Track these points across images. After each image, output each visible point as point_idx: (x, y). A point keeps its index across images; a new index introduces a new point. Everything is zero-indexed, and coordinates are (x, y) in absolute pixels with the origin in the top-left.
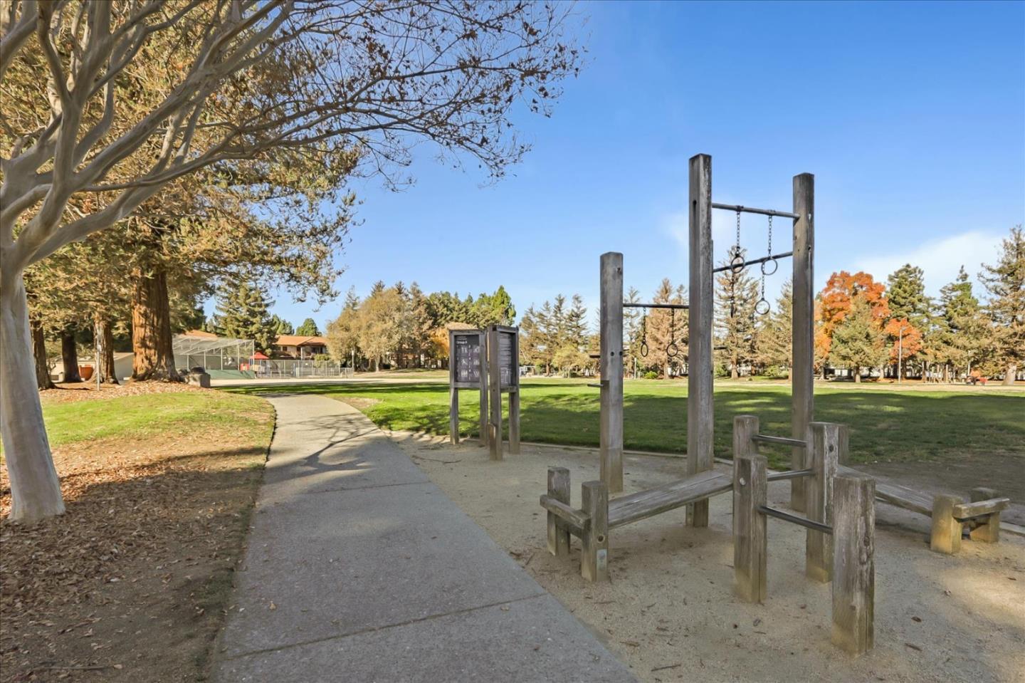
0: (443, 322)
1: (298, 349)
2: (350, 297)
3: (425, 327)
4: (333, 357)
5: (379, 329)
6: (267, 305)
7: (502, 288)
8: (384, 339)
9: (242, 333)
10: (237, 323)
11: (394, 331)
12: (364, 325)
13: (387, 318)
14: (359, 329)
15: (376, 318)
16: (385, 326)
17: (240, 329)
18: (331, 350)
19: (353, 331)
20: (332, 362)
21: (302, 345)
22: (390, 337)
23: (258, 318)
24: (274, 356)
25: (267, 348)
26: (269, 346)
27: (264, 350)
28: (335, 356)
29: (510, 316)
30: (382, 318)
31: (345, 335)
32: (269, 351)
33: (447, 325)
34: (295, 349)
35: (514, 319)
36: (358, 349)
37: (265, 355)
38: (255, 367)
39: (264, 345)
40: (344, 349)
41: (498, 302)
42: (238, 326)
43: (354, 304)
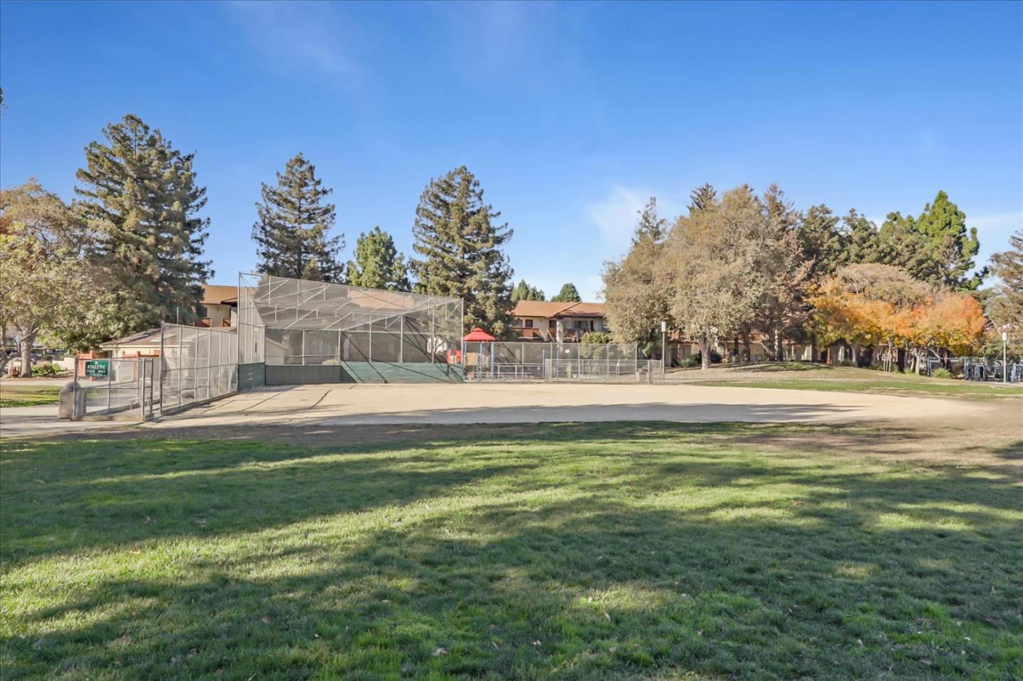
0: (833, 265)
1: (552, 324)
2: (646, 219)
3: (800, 274)
4: (617, 338)
5: (716, 276)
6: (498, 241)
7: (942, 196)
8: (726, 297)
9: (453, 291)
10: (445, 273)
11: (747, 279)
12: (682, 269)
13: (730, 254)
14: (672, 278)
15: (706, 253)
16: (725, 269)
17: (449, 284)
18: (612, 325)
19: (658, 281)
20: (614, 348)
21: (559, 317)
22: (737, 294)
23: (480, 263)
24: (507, 335)
25: (496, 320)
26: (499, 317)
27: (491, 323)
28: (621, 336)
29: (964, 251)
30: (719, 252)
31: (643, 290)
32: (498, 326)
33: (842, 271)
34: (547, 324)
35: (973, 258)
36: (670, 322)
37: (491, 334)
38: (472, 359)
39: (490, 313)
40: (641, 322)
41: (938, 224)
42: (447, 278)
43: (657, 234)
